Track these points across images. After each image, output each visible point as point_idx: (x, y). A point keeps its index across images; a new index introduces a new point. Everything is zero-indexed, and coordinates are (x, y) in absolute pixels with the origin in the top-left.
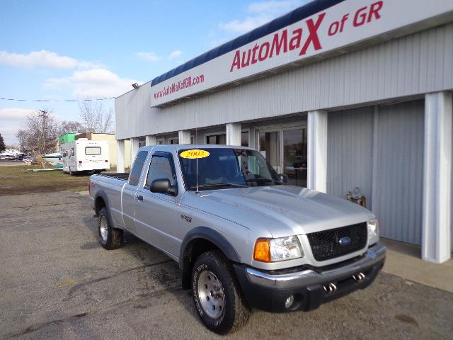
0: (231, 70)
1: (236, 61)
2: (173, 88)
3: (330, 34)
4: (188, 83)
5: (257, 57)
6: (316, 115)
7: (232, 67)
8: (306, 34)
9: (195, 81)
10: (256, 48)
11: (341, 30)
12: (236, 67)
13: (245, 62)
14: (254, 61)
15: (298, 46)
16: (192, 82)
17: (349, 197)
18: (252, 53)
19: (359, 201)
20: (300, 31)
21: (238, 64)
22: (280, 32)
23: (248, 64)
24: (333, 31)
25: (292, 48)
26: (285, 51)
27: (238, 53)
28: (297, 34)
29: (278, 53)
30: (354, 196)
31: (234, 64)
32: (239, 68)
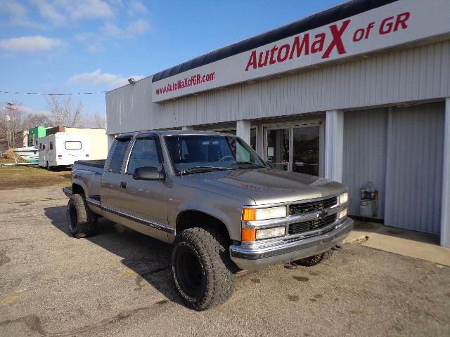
0: (247, 70)
1: (252, 61)
2: (179, 85)
3: (355, 40)
4: (197, 80)
5: (275, 58)
6: (335, 114)
7: (248, 67)
8: (329, 39)
9: (205, 78)
10: (275, 49)
11: (367, 37)
12: (251, 67)
13: (263, 62)
14: (272, 62)
15: (320, 49)
16: (201, 79)
17: (363, 191)
18: (270, 53)
19: (372, 195)
20: (323, 36)
21: (254, 64)
22: (301, 36)
23: (265, 64)
24: (358, 37)
25: (314, 51)
26: (307, 53)
27: (254, 54)
28: (319, 38)
29: (299, 55)
30: (368, 190)
31: (249, 64)
32: (255, 67)
